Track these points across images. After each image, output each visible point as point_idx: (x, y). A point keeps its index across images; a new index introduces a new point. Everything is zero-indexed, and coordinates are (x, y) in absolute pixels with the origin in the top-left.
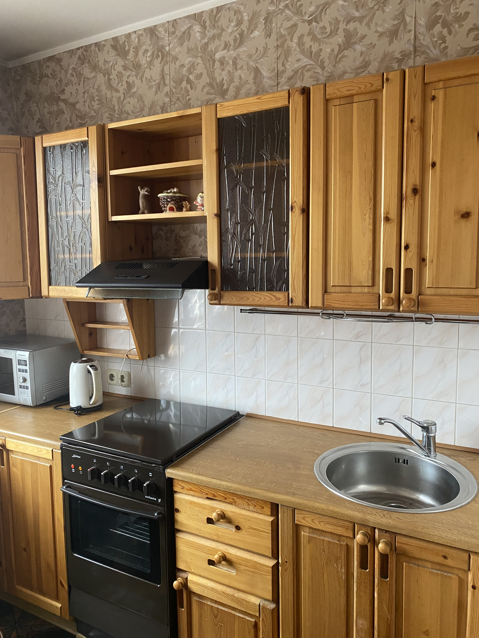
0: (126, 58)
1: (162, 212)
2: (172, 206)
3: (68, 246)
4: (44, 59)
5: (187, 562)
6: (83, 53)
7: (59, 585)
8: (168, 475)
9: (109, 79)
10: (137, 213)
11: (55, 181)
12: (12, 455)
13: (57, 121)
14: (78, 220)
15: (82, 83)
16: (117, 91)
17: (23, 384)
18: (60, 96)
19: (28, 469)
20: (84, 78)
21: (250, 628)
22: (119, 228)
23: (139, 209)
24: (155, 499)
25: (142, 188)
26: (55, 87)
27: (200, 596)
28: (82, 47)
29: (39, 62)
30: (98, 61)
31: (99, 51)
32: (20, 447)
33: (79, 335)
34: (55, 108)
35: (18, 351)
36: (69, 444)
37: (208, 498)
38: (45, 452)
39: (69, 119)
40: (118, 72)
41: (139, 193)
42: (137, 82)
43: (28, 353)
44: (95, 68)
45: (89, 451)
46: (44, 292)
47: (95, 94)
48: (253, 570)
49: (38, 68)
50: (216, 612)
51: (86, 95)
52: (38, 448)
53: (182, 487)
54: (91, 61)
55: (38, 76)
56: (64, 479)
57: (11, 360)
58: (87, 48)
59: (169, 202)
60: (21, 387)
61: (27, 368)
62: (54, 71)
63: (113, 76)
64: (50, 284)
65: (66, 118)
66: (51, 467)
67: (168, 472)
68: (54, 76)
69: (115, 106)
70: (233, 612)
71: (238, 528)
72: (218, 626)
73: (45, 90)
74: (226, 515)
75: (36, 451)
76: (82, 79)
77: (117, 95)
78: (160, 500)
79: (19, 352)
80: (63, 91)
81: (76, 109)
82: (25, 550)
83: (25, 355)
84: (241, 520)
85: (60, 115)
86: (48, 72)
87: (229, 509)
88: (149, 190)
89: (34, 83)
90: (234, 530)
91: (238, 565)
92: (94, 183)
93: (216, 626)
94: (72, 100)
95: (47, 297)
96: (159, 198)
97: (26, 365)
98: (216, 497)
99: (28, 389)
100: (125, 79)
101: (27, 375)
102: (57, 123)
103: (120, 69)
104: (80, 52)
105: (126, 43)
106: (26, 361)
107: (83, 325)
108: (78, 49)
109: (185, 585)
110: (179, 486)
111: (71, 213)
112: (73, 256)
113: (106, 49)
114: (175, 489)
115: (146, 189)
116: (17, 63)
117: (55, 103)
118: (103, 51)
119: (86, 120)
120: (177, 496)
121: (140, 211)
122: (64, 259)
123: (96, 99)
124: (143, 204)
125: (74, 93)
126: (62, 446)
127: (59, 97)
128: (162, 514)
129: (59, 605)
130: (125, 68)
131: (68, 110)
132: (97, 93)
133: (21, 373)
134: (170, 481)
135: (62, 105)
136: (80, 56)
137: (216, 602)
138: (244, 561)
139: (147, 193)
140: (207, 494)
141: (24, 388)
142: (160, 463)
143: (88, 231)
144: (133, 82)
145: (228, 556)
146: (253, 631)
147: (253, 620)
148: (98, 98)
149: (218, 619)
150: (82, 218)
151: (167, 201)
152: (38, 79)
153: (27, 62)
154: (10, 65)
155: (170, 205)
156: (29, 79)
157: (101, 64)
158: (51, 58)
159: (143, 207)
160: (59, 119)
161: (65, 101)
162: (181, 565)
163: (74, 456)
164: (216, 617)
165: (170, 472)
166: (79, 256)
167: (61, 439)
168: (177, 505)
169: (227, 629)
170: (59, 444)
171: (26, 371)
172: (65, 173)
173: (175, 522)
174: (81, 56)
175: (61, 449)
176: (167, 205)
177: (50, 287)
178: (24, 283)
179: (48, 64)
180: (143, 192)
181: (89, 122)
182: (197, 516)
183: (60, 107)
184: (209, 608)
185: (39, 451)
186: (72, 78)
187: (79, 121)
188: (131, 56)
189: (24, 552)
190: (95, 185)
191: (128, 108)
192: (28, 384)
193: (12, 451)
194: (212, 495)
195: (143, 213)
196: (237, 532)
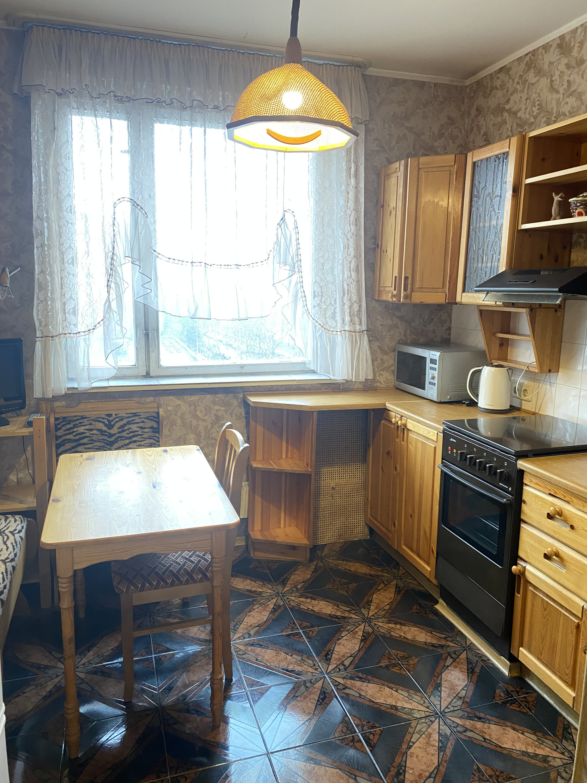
0: (570, 55)
1: (572, 217)
2: (581, 210)
3: (482, 255)
4: (496, 71)
5: (526, 552)
6: (530, 58)
7: (431, 552)
8: (519, 467)
9: (552, 81)
10: (549, 219)
11: (479, 193)
12: (410, 434)
13: (499, 132)
14: (492, 230)
15: (526, 90)
16: (557, 92)
17: (432, 381)
18: (505, 106)
19: (420, 446)
20: (529, 84)
21: (572, 627)
22: (530, 236)
23: (552, 216)
24: (507, 487)
25: (557, 194)
26: (502, 98)
27: (535, 587)
28: (529, 52)
29: (491, 75)
30: (544, 63)
31: (546, 53)
32: (415, 428)
33: (488, 344)
34: (499, 119)
35: (431, 351)
36: (450, 428)
37: (550, 494)
38: (432, 434)
39: (510, 129)
40: (561, 72)
41: (553, 199)
42: (578, 79)
43: (440, 353)
44: (540, 72)
45: (462, 437)
46: (458, 299)
47: (537, 99)
48: (581, 571)
49: (489, 82)
50: (545, 605)
51: (528, 101)
52: (428, 430)
53: (530, 480)
54: (537, 66)
55: (489, 89)
56: (443, 459)
57: (426, 358)
58: (534, 53)
59: (578, 206)
60: (430, 383)
61: (436, 366)
62: (503, 82)
63: (556, 77)
64: (464, 291)
65: (508, 129)
66: (435, 447)
67: (520, 464)
68: (502, 87)
69: (553, 109)
70: (560, 609)
71: (572, 527)
72: (546, 619)
73: (493, 102)
74: (564, 514)
75: (426, 432)
76: (527, 85)
77: (558, 96)
78: (510, 489)
79: (433, 352)
80: (508, 101)
81: (517, 118)
82: (411, 516)
83: (435, 354)
84: (576, 520)
85: (503, 126)
86: (498, 83)
87: (567, 508)
88: (564, 195)
89: (485, 98)
90: (569, 528)
91: (568, 564)
92: (508, 193)
93: (545, 618)
94: (515, 109)
95: (461, 304)
96: (570, 203)
97: (436, 364)
98: (557, 493)
99: (435, 385)
100: (566, 78)
101: (436, 373)
102: (499, 134)
103: (562, 67)
104: (527, 58)
105: (572, 39)
106: (436, 360)
107: (494, 334)
108: (527, 54)
109: (523, 573)
110: (528, 479)
111: (487, 224)
112: (484, 265)
113: (552, 49)
114: (525, 481)
115: (560, 195)
116: (473, 79)
117: (500, 114)
118: (549, 51)
119: (525, 127)
120: (525, 488)
121: (552, 218)
122: (477, 268)
123: (536, 104)
124: (555, 210)
125: (517, 101)
126: (444, 429)
127: (504, 108)
128: (511, 501)
129: (429, 569)
130: (568, 66)
131: (511, 120)
132: (539, 98)
133: (432, 371)
134: (521, 473)
135: (506, 114)
136: (527, 61)
137: (547, 596)
138: (574, 561)
139: (560, 199)
140: (550, 490)
141: (432, 385)
142: (513, 454)
143: (499, 240)
144: (574, 79)
145: (561, 553)
146: (575, 631)
147: (577, 621)
148: (538, 102)
149: (546, 612)
150: (495, 227)
151: (576, 206)
152: (488, 92)
153: (481, 77)
154: (468, 82)
155: (579, 210)
156: (481, 94)
157: (546, 67)
158: (501, 70)
159: (555, 214)
160: (501, 130)
161: (509, 111)
162: (521, 554)
163: (452, 440)
164: (545, 610)
165: (522, 464)
166: (489, 265)
167: (444, 423)
168: (524, 497)
169: (553, 624)
170: (441, 428)
171: (435, 369)
172: (487, 185)
173: (522, 513)
174: (529, 62)
175: (444, 432)
176: (576, 209)
177: (464, 294)
178: (443, 289)
179: (499, 75)
180: (557, 198)
181: (528, 129)
182: (539, 509)
183: (504, 118)
184: (540, 599)
185: (428, 433)
186: (518, 86)
187: (519, 129)
188: (575, 53)
189: (410, 517)
190: (509, 194)
191: (566, 109)
192: (436, 381)
193: (411, 430)
194: (554, 492)
195: (555, 219)
196: (571, 531)
